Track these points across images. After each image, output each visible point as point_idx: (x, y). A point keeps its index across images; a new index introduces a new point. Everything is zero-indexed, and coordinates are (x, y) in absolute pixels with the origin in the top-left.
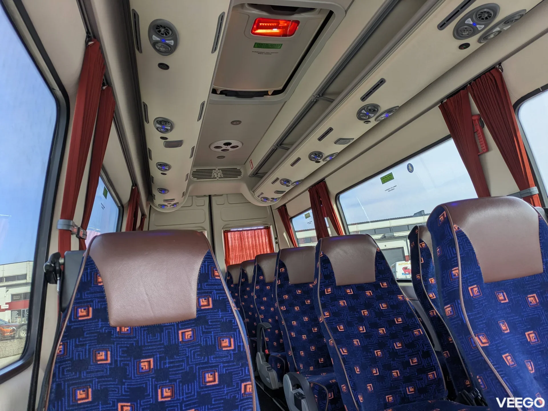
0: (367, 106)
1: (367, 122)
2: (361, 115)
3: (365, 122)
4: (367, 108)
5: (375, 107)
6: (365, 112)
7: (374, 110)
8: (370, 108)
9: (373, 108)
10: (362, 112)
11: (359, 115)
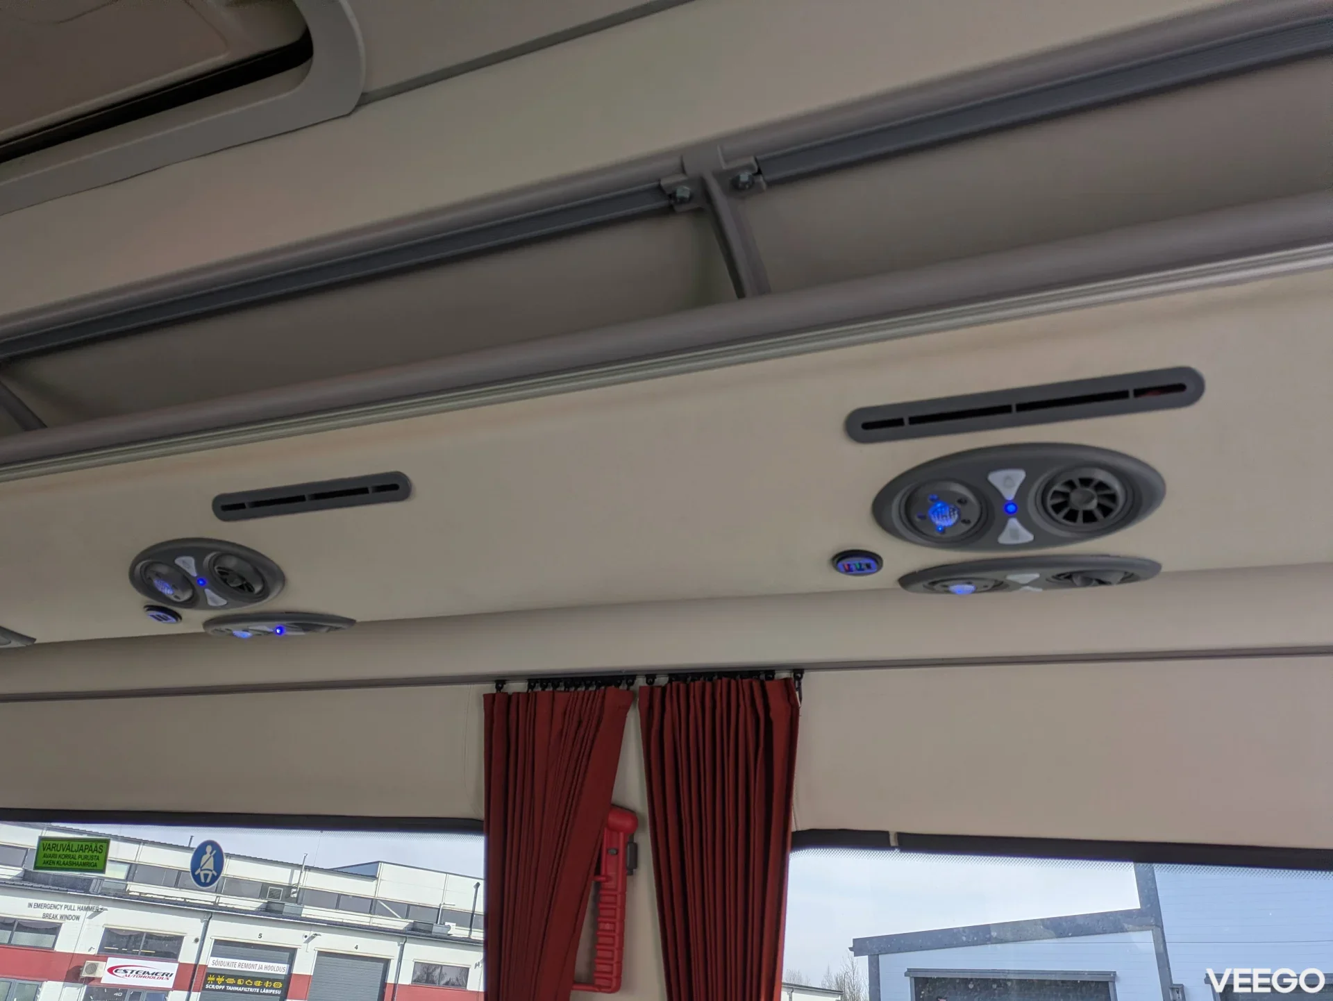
0: (226, 549)
1: (165, 610)
2: (163, 569)
3: (151, 608)
4: (216, 560)
5: (257, 572)
6: (193, 573)
7: (246, 588)
8: (231, 563)
9: (246, 568)
10: (179, 561)
11: (146, 568)
